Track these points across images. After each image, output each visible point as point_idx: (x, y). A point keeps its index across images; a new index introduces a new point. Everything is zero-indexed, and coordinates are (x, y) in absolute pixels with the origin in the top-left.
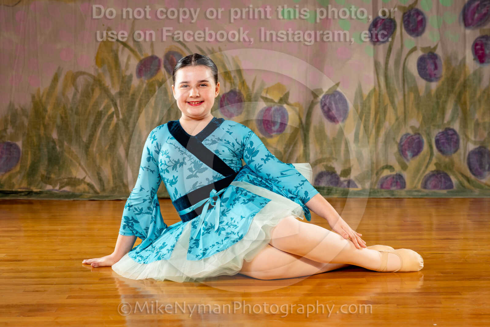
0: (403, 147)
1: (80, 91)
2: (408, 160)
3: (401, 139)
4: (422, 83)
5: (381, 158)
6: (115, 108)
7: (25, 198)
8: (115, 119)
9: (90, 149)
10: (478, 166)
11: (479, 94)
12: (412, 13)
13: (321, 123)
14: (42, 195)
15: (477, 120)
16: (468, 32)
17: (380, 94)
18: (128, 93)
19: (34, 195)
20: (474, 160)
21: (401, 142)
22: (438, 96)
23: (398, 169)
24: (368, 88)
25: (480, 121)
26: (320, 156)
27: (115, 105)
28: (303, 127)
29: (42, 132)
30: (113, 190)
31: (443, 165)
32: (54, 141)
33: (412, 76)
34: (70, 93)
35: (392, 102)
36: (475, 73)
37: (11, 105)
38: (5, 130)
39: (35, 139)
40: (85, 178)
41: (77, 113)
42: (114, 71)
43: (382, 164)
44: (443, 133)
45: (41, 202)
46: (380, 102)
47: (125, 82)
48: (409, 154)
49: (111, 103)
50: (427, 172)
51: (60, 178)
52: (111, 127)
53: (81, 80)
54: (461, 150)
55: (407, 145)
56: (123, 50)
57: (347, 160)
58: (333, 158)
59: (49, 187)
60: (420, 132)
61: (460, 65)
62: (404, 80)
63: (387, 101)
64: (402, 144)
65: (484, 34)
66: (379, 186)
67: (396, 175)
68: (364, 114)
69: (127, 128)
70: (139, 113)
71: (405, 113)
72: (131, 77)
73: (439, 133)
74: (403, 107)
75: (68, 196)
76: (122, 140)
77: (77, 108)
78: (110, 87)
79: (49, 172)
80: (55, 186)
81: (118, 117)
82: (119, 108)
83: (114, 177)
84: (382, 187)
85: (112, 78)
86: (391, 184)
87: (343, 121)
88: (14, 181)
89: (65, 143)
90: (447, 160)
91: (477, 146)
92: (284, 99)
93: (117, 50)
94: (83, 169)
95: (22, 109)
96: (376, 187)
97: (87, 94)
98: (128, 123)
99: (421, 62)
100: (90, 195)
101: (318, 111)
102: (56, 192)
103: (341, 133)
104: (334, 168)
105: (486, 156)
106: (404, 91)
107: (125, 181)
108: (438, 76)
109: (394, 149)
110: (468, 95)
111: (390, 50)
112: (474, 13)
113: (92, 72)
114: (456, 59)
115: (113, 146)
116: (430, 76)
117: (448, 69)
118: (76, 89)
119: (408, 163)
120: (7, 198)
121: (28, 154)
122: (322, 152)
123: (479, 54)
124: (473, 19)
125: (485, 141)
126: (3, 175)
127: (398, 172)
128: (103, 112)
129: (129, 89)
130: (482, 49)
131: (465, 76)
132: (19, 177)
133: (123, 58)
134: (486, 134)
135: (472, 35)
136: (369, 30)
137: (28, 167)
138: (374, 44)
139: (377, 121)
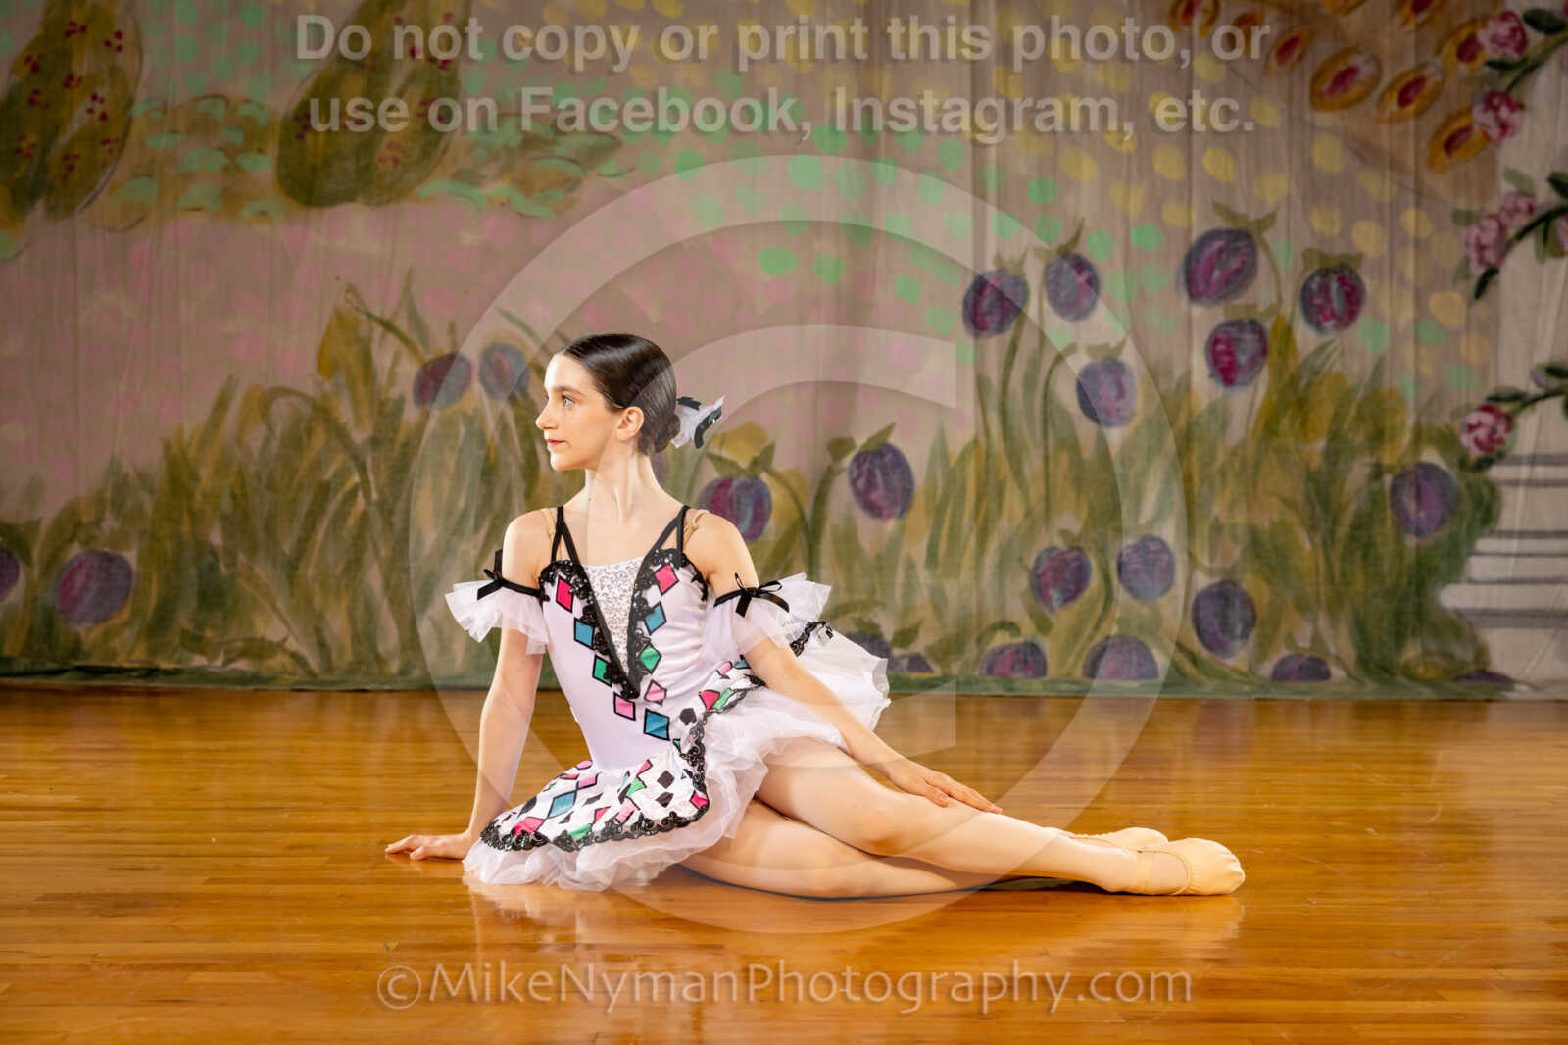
0: (1042, 579)
1: (278, 431)
2: (1052, 610)
3: (1038, 560)
4: (1086, 429)
5: (990, 603)
6: (361, 476)
7: (141, 683)
8: (361, 501)
9: (300, 572)
10: (1217, 628)
11: (1221, 457)
13: (849, 519)
14: (183, 677)
15: (1217, 519)
16: (1197, 311)
17: (988, 455)
18: (392, 441)
19: (161, 677)
20: (1208, 612)
21: (1036, 567)
23: (1028, 630)
24: (961, 438)
25: (1225, 521)
26: (844, 598)
27: (362, 469)
28: (806, 530)
29: (186, 528)
30: (352, 670)
31: (1135, 624)
32: (213, 552)
33: (1066, 415)
34: (255, 438)
35: (1018, 473)
36: (1213, 408)
37: (114, 465)
38: (98, 522)
39: (169, 547)
40: (285, 640)
41: (271, 486)
42: (361, 388)
43: (992, 618)
44: (1136, 548)
45: (176, 693)
46: (987, 471)
47: (387, 414)
48: (1055, 595)
49: (351, 463)
50: (1098, 639)
51: (226, 639)
52: (351, 521)
53: (281, 409)
54: (1179, 588)
55: (1050, 574)
56: (383, 338)
57: (908, 609)
58: (877, 603)
59: (198, 660)
60: (1082, 544)
61: (1179, 385)
62: (1045, 422)
63: (1005, 468)
64: (1040, 571)
65: (1233, 317)
66: (984, 671)
67: (1025, 644)
68: (951, 501)
69: (390, 525)
71: (1047, 499)
72: (401, 401)
73: (1127, 547)
74: (1041, 483)
75: (242, 679)
76: (377, 553)
77: (271, 474)
78: (351, 425)
79: (200, 626)
80: (213, 657)
81: (367, 496)
82: (372, 478)
83: (356, 639)
84: (990, 671)
85: (355, 404)
86: (1013, 667)
87: (901, 515)
88: (115, 643)
89: (242, 557)
91: (1216, 580)
92: (763, 461)
93: (370, 340)
94: (281, 616)
95: (140, 475)
96: (976, 673)
97: (296, 441)
98: (391, 512)
100: (297, 678)
101: (842, 492)
102: (213, 669)
103: (895, 543)
104: (876, 627)
105: (1237, 603)
106: (1046, 448)
107: (381, 649)
108: (1127, 413)
109: (1023, 583)
110: (1194, 460)
111: (1014, 348)
112: (1211, 269)
113: (309, 390)
114: (1169, 373)
115: (354, 565)
116: (1106, 412)
117: (1148, 396)
118: (270, 429)
119: (1053, 618)
120: (98, 683)
121: (150, 581)
122: (849, 589)
123: (1222, 365)
124: (1208, 282)
125: (1234, 567)
126: (89, 630)
127: (1029, 639)
128: (333, 485)
129: (396, 431)
130: (1230, 353)
131: (1190, 414)
132: (127, 634)
133: (382, 358)
134: (1237, 553)
135: (1206, 318)
136: (966, 303)
137: (150, 612)
138: (976, 336)
139: (981, 516)
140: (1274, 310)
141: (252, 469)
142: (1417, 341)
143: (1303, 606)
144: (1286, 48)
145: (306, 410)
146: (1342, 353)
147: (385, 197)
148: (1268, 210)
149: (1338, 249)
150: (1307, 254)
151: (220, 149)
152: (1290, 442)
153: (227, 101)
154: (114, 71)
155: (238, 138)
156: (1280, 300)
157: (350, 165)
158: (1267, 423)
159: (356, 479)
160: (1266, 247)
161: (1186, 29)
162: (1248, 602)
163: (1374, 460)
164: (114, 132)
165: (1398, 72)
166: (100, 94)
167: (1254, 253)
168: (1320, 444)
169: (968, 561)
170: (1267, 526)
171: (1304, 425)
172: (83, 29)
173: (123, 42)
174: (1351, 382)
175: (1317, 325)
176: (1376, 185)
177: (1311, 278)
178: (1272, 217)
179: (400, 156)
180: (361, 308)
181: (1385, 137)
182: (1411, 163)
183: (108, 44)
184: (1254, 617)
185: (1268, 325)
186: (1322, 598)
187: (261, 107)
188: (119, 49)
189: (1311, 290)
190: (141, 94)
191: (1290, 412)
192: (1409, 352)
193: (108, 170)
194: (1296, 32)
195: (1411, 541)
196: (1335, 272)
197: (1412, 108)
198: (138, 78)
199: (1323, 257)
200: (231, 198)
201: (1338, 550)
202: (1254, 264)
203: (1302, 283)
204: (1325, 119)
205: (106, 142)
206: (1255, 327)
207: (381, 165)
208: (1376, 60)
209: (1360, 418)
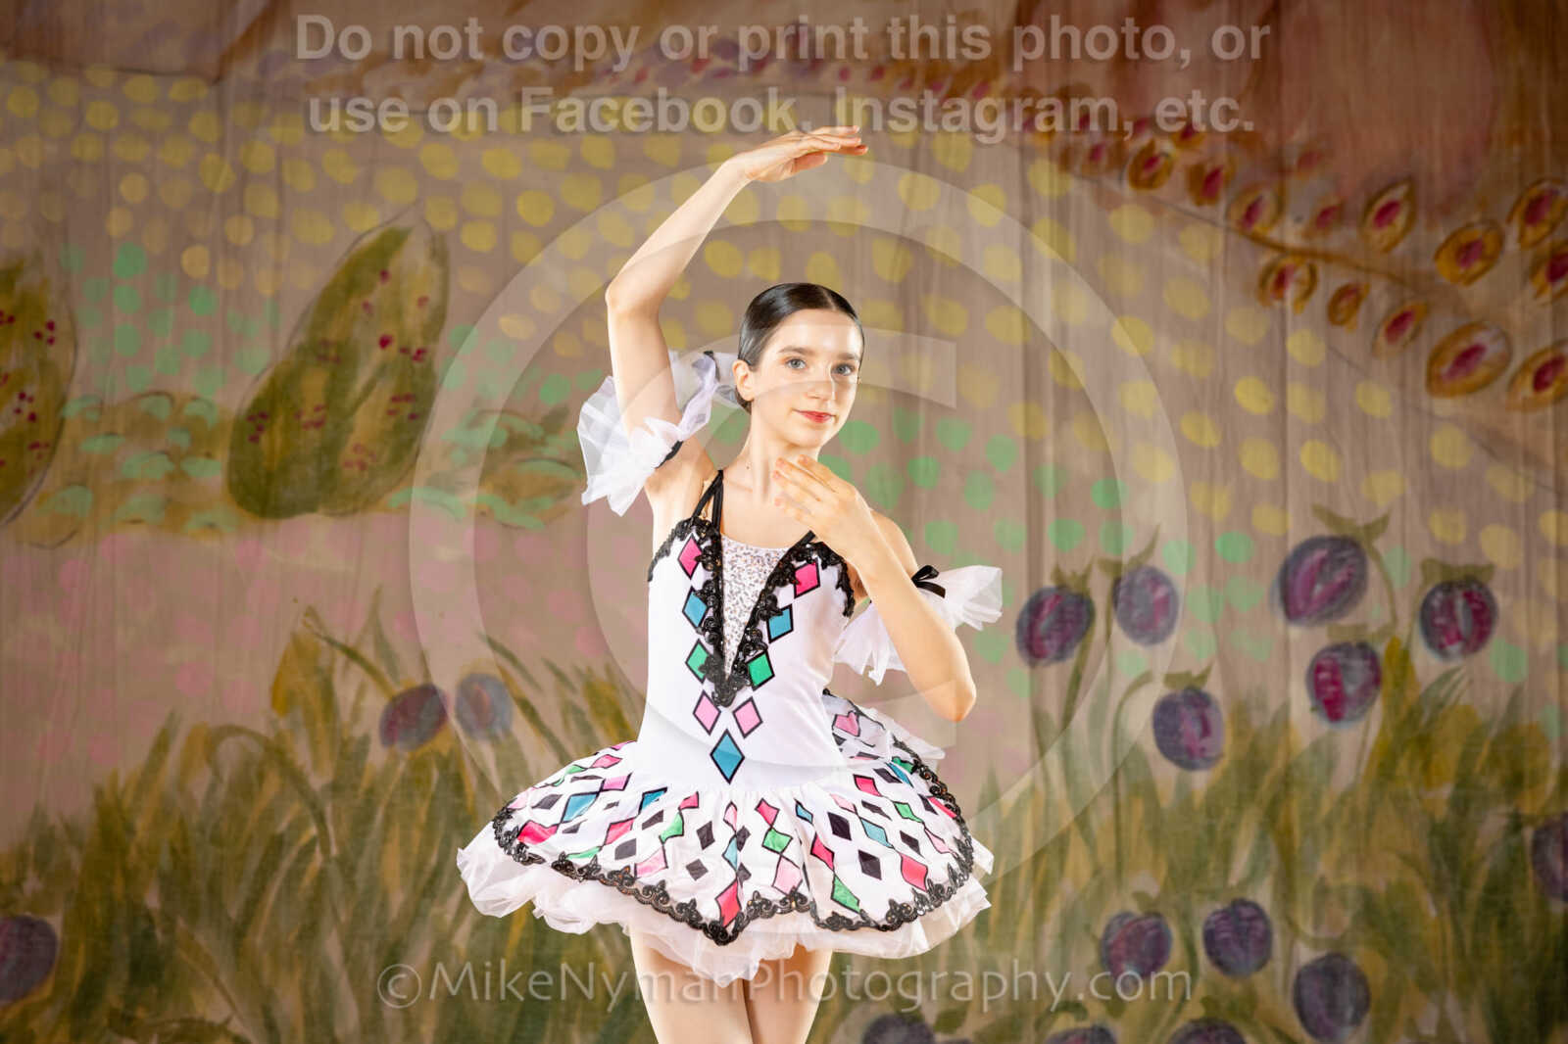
0: (1113, 952)
1: (226, 778)
3: (1108, 928)
4: (1166, 773)
6: (318, 827)
8: (318, 858)
9: (248, 940)
10: (1322, 1011)
11: (1326, 806)
12: (1138, 580)
15: (1322, 879)
16: (1295, 632)
18: (355, 787)
20: (1312, 992)
21: (1107, 935)
22: (1212, 808)
23: (1097, 1011)
25: (1332, 881)
27: (320, 819)
29: (118, 888)
31: (1224, 1004)
32: (149, 917)
33: (1139, 756)
34: (200, 783)
35: (1084, 827)
36: (1315, 748)
37: (39, 816)
38: (18, 883)
39: (98, 910)
40: (228, 1021)
41: (216, 840)
42: (320, 725)
44: (1224, 911)
47: (350, 755)
48: (1130, 969)
49: (308, 812)
50: (1181, 1023)
51: (161, 1019)
52: (307, 881)
53: (230, 751)
54: (1277, 964)
55: (1123, 945)
56: (346, 667)
60: (1161, 909)
61: (1274, 722)
64: (1111, 941)
65: (1339, 640)
67: (1093, 1029)
69: (350, 883)
70: (385, 840)
71: (1119, 854)
72: (365, 741)
73: (1215, 913)
74: (1112, 838)
76: (336, 918)
77: (216, 826)
78: (308, 768)
79: (131, 1004)
81: (326, 851)
82: (331, 829)
83: (309, 1021)
85: (314, 745)
88: (35, 1025)
89: (181, 923)
90: (1237, 989)
91: (1322, 953)
93: (331, 669)
94: (224, 992)
95: (68, 828)
97: (246, 786)
98: (353, 869)
99: (1166, 716)
105: (1347, 981)
106: (1117, 795)
107: (339, 1032)
108: (1213, 754)
109: (1091, 955)
110: (1295, 808)
111: (1077, 679)
112: (1312, 583)
113: (261, 727)
114: (1263, 707)
115: (310, 932)
116: (1190, 752)
117: (1239, 734)
118: (217, 773)
121: (76, 951)
123: (1327, 696)
124: (1308, 599)
125: (1343, 937)
126: (5, 1009)
127: (1097, 1023)
128: (287, 839)
129: (359, 774)
130: (1335, 683)
131: (1289, 753)
132: (49, 1014)
133: (346, 690)
134: (1347, 919)
135: (1307, 641)
136: (1019, 625)
137: (75, 988)
138: (1033, 665)
139: (1040, 877)
140: (1386, 631)
141: (195, 819)
142: (1561, 668)
143: (1427, 984)
144: (1397, 324)
145: (257, 750)
146: (1471, 682)
147: (350, 507)
148: (1379, 514)
149: (1464, 559)
150: (1426, 566)
151: (166, 453)
152: (1410, 788)
153: (172, 399)
154: (44, 365)
155: (183, 440)
156: (1395, 619)
157: (311, 471)
158: (1382, 765)
159: (313, 830)
160: (1377, 557)
161: (1277, 304)
162: (1360, 979)
163: (1511, 809)
164: (45, 434)
165: (1532, 350)
166: (30, 391)
167: (1363, 563)
168: (1446, 791)
169: (1024, 930)
170: (1382, 888)
171: (1426, 767)
172: (11, 319)
173: (55, 334)
174: (1482, 716)
175: (1440, 649)
176: (1506, 483)
177: (1432, 593)
178: (1384, 521)
179: (368, 461)
180: (322, 634)
181: (1518, 426)
182: (1550, 458)
183: (38, 335)
184: (1368, 998)
185: (1381, 649)
186: (1450, 973)
187: (210, 405)
188: (51, 341)
189: (1432, 608)
190: (76, 391)
191: (1408, 753)
192: (1553, 678)
193: (37, 477)
194: (1408, 306)
195: (1557, 907)
196: (1460, 586)
197: (1549, 393)
198: (72, 374)
199: (1445, 568)
200: (175, 511)
201: (1468, 919)
202: (1363, 576)
203: (1420, 600)
204: (1444, 406)
205: (35, 446)
206: (1365, 650)
207: (347, 472)
208: (1506, 337)
209: (1494, 760)
